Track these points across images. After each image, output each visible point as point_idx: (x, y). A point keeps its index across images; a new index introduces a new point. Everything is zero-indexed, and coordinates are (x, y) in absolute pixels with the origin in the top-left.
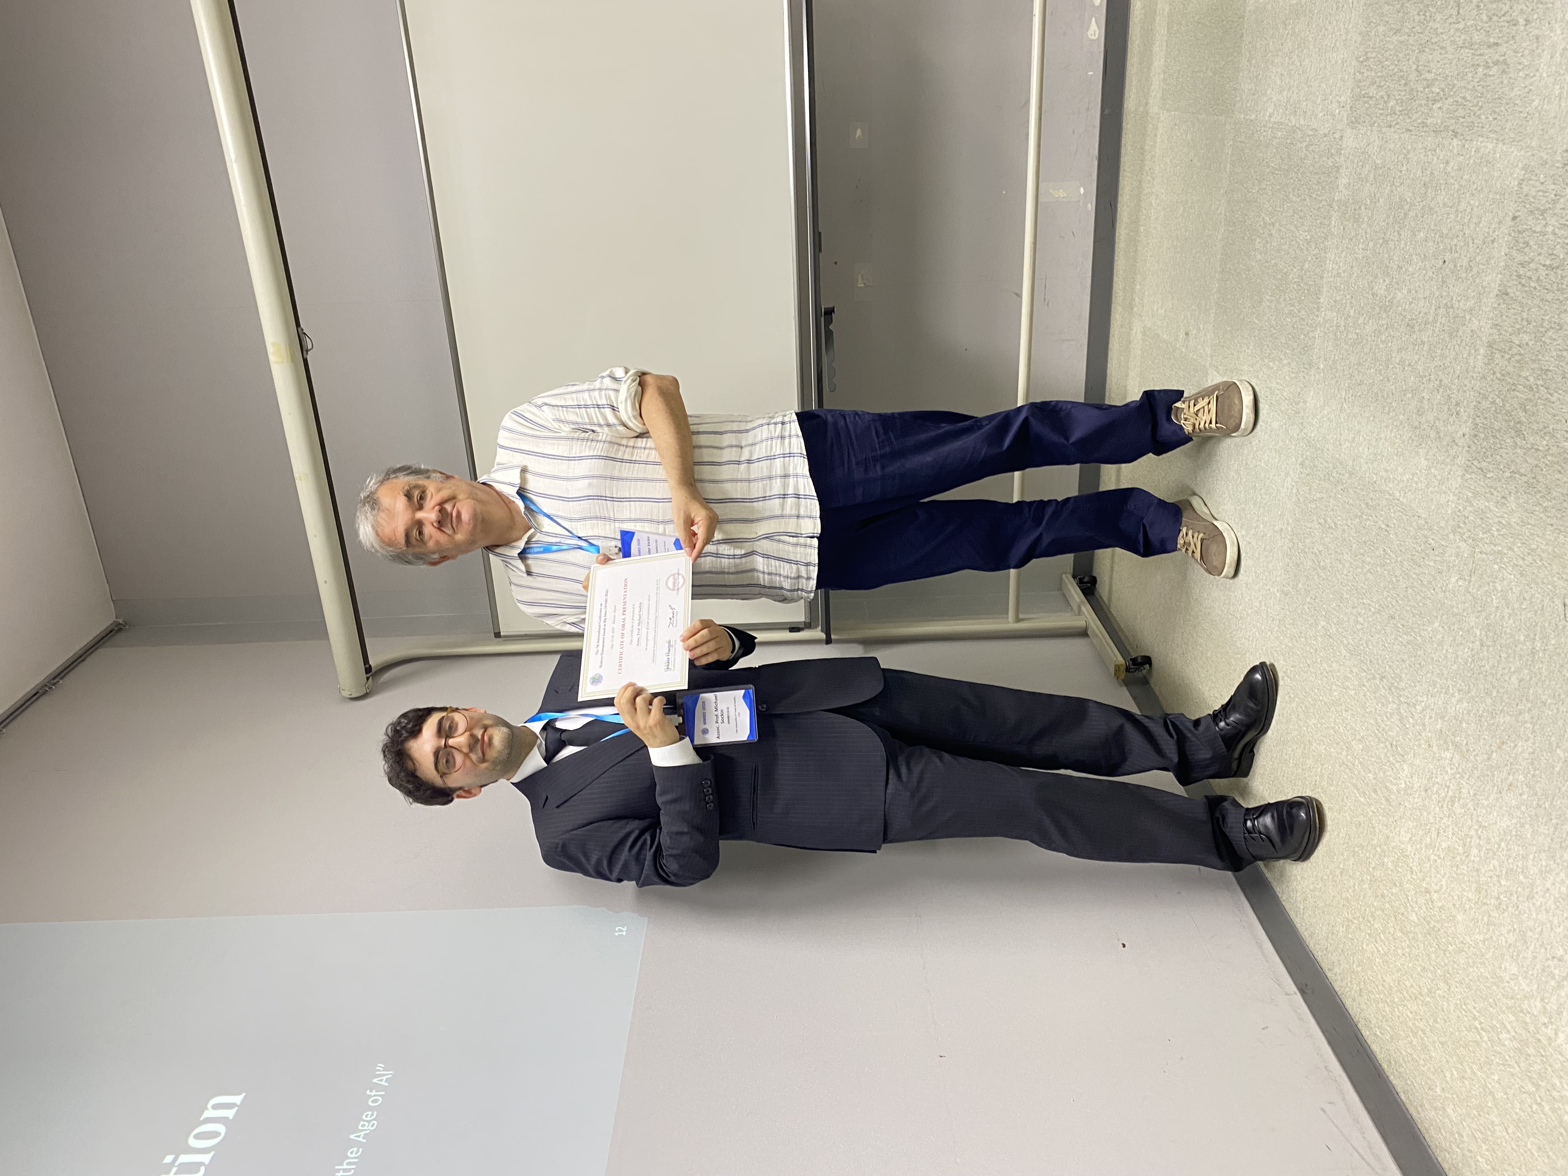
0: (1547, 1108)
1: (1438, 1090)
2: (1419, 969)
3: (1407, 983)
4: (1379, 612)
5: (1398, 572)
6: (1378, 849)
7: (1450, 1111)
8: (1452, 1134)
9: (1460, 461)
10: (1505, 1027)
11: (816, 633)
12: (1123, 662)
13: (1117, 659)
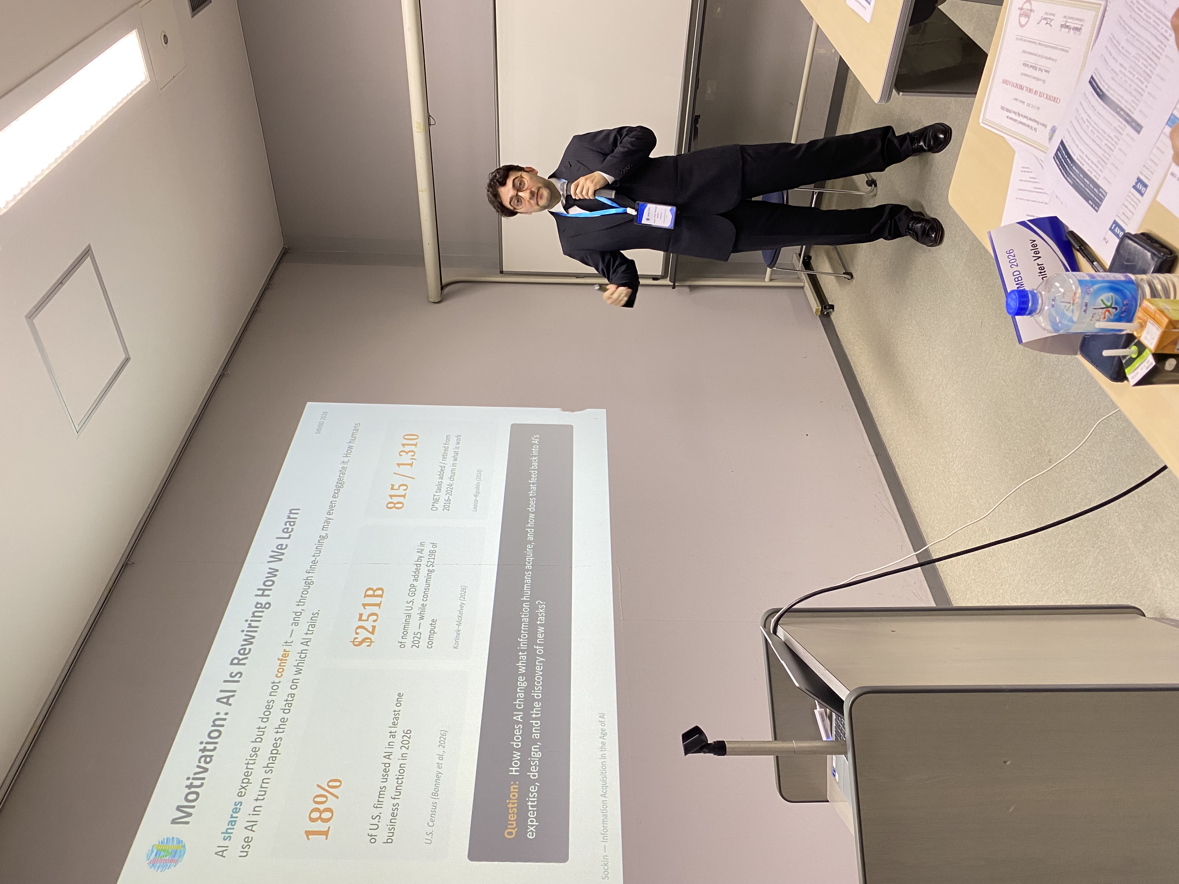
0: (947, 488)
1: (917, 487)
3: (914, 451)
4: (929, 310)
5: (938, 296)
6: (913, 402)
7: (920, 494)
8: (919, 502)
9: (964, 260)
10: (940, 463)
11: (667, 282)
12: (820, 308)
13: (818, 306)
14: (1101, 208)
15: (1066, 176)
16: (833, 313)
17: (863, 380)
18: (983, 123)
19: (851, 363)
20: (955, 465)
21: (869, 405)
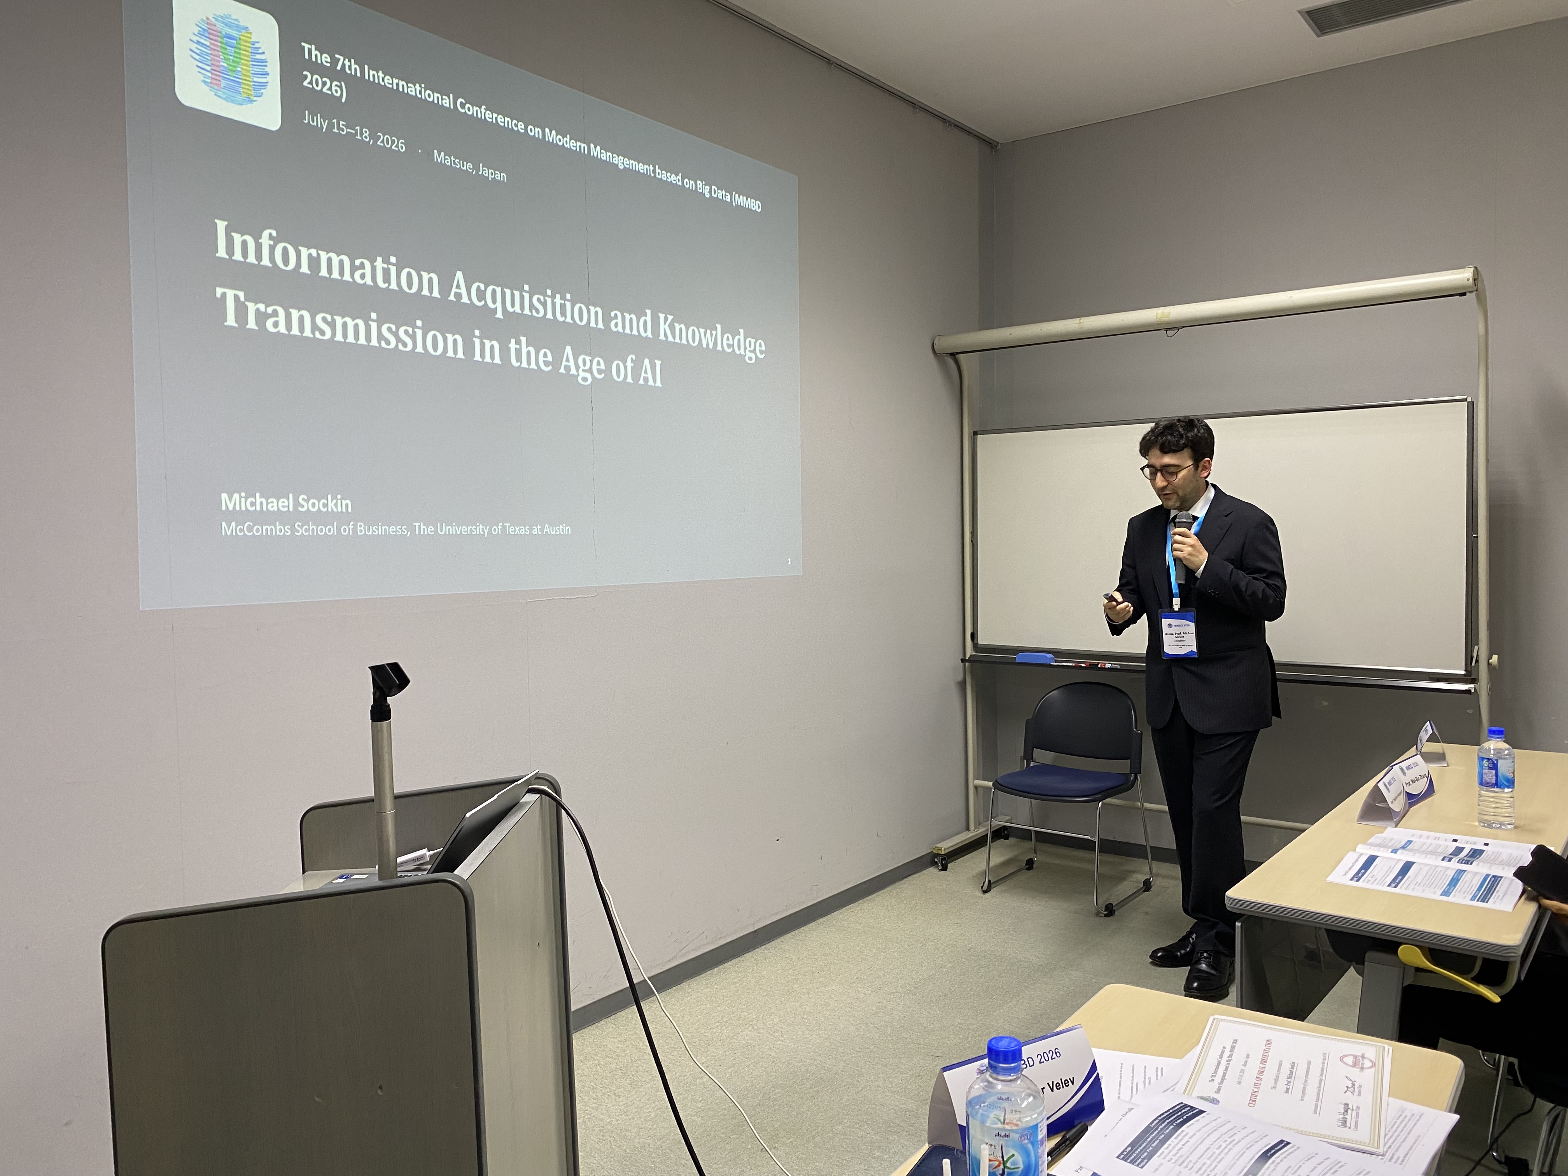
0: (717, 1024)
1: (716, 986)
2: (771, 985)
3: (763, 980)
4: (950, 989)
7: (708, 989)
8: (697, 989)
11: (970, 652)
12: (943, 853)
13: (945, 849)
14: (1123, 1162)
15: (1160, 1118)
16: (936, 871)
17: (852, 912)
18: (1214, 1019)
19: (873, 896)
20: (749, 1033)
21: (821, 920)
